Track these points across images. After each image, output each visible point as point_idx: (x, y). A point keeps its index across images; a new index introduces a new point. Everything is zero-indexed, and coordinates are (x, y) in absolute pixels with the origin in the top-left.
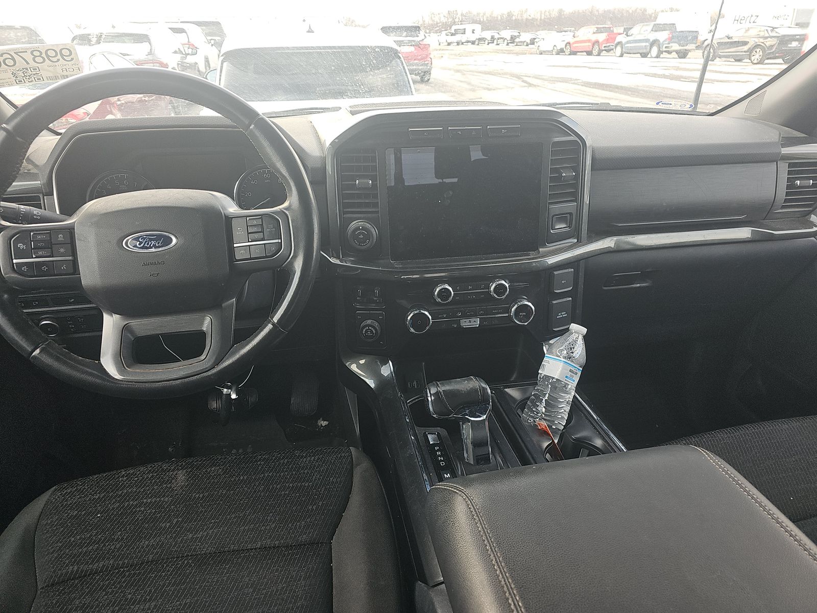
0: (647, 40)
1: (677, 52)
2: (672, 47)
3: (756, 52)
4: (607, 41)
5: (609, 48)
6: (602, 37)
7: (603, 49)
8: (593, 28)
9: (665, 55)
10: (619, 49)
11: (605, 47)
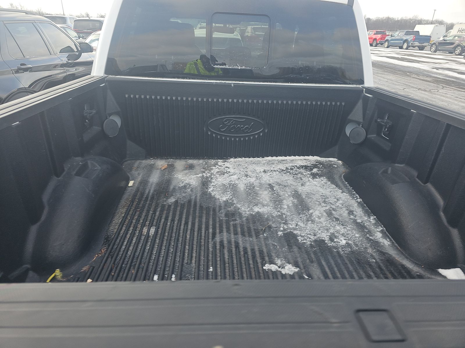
0: (402, 40)
1: (419, 47)
2: (415, 44)
3: (458, 48)
4: (381, 39)
5: (382, 43)
6: (379, 36)
7: (379, 43)
8: (374, 31)
9: (411, 48)
10: (387, 43)
11: (379, 42)
